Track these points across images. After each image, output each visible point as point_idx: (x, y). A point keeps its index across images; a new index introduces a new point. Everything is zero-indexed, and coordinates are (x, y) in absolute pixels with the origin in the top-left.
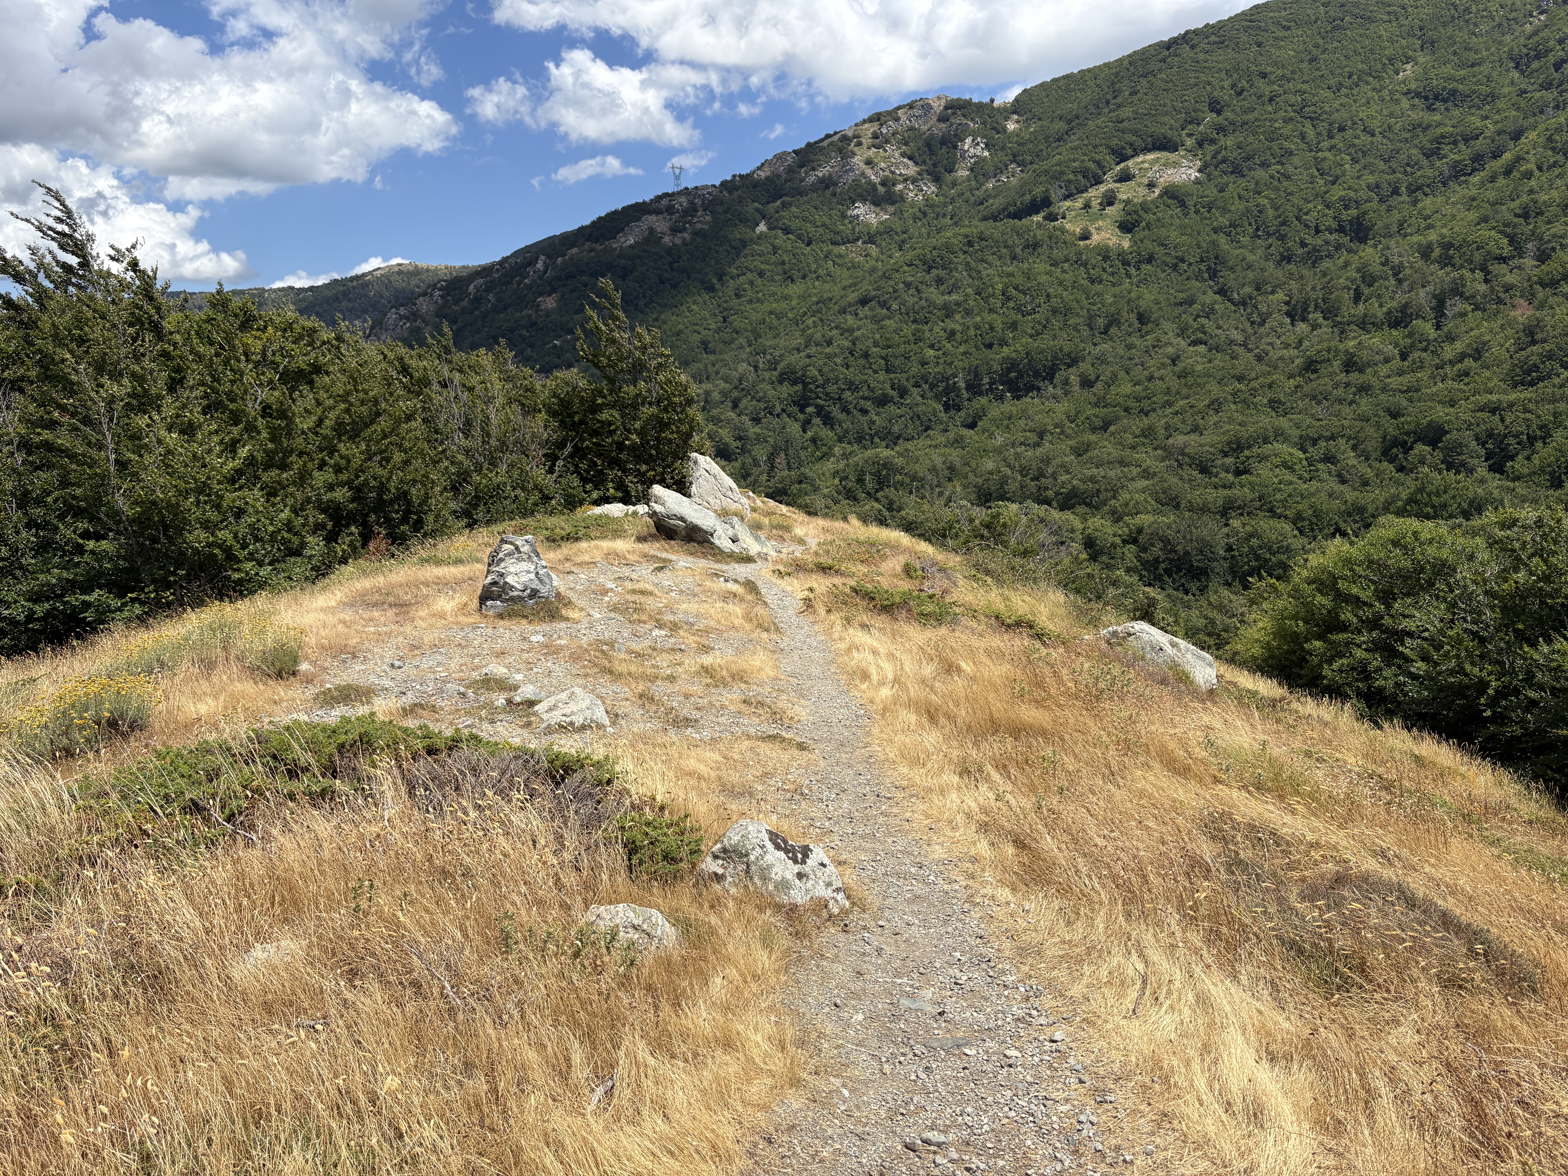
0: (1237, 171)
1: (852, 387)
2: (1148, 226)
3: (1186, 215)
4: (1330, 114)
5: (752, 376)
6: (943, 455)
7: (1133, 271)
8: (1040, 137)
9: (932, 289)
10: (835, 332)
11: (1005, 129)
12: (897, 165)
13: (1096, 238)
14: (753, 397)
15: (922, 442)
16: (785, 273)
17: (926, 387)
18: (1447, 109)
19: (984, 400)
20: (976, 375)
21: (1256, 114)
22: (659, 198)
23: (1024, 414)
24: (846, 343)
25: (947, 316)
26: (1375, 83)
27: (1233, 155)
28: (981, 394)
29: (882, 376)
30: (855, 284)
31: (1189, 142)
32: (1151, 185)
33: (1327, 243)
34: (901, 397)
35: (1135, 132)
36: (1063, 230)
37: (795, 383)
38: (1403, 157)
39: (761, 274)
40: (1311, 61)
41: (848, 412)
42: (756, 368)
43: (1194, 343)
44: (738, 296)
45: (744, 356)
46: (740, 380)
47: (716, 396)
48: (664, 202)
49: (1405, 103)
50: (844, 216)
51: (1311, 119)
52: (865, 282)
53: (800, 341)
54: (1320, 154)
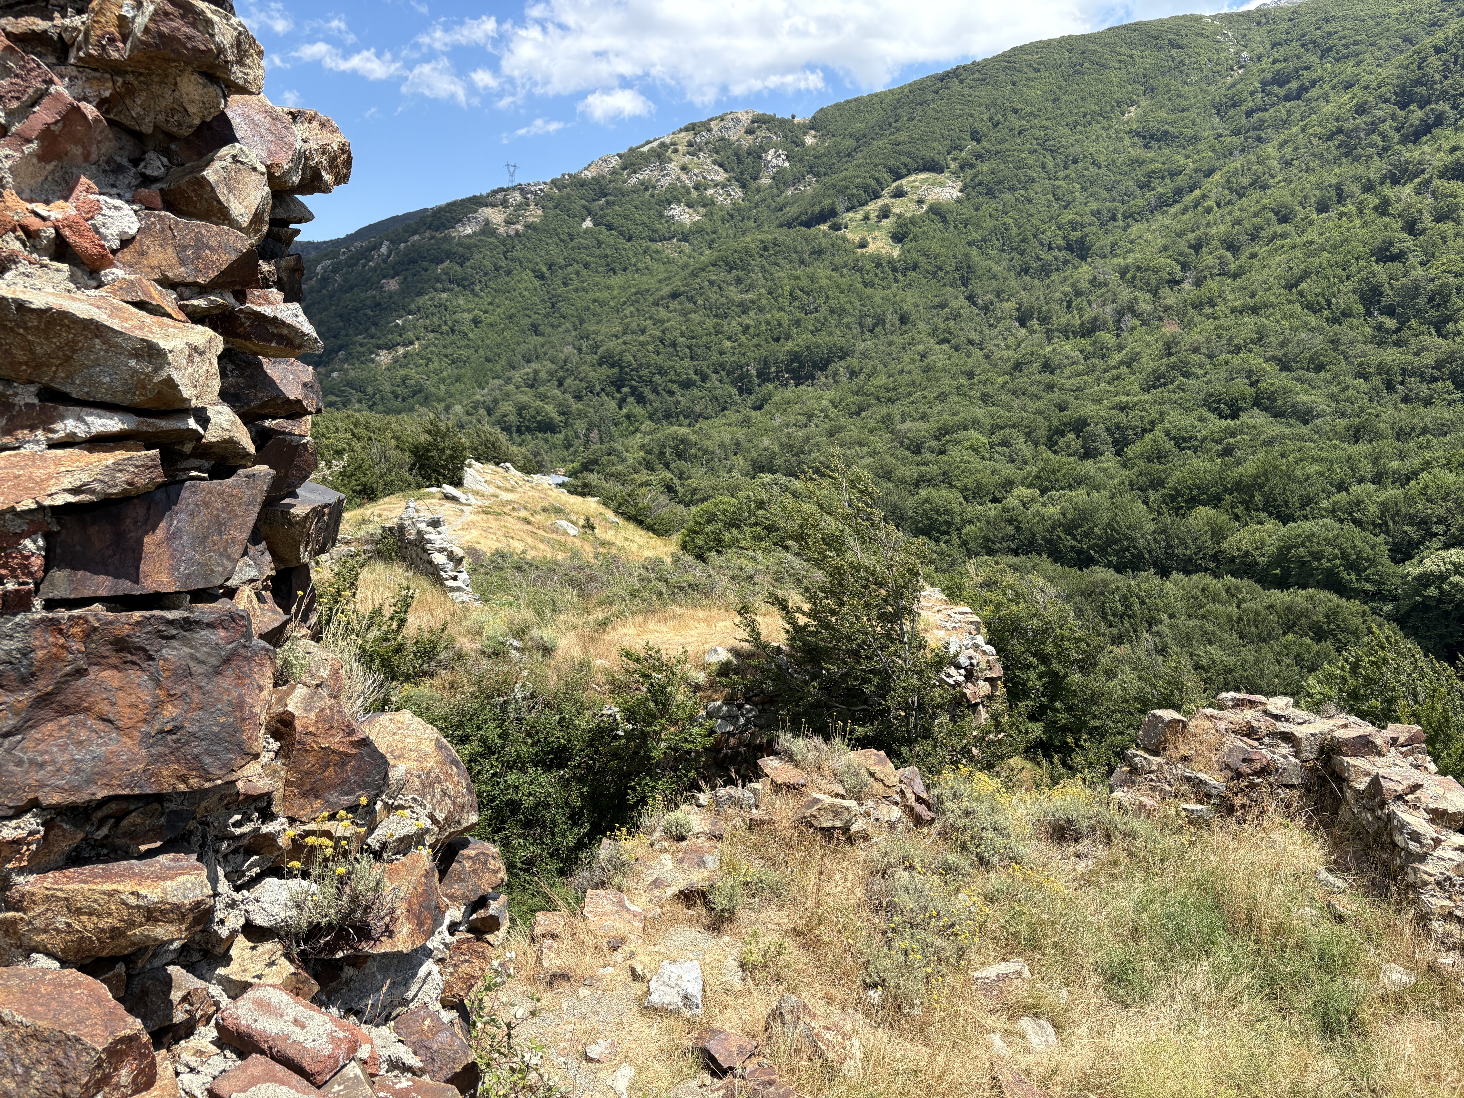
0: (990, 193)
1: (662, 372)
2: (915, 239)
3: (946, 229)
4: (1067, 148)
5: (575, 359)
6: (731, 433)
7: (900, 276)
8: (833, 152)
9: (732, 288)
10: (648, 322)
11: (803, 144)
12: (708, 171)
13: (872, 248)
14: (576, 378)
15: (717, 421)
16: (608, 265)
17: (723, 373)
18: (1160, 148)
19: (770, 386)
20: (765, 364)
21: (1007, 145)
22: (495, 192)
23: (799, 400)
24: (658, 333)
25: (744, 313)
26: (1105, 123)
27: (987, 179)
28: (769, 380)
29: (687, 362)
30: (669, 278)
31: (953, 165)
32: (920, 202)
33: (1056, 259)
34: (703, 381)
35: (909, 155)
36: (844, 239)
37: (612, 366)
38: (1121, 188)
39: (586, 265)
40: (1055, 101)
41: (658, 393)
42: (580, 350)
43: (941, 342)
44: (565, 284)
45: (570, 339)
46: (565, 362)
47: (543, 375)
48: (500, 196)
49: (1127, 141)
50: (661, 216)
51: (1052, 151)
52: (678, 277)
53: (617, 329)
54: (1057, 183)
